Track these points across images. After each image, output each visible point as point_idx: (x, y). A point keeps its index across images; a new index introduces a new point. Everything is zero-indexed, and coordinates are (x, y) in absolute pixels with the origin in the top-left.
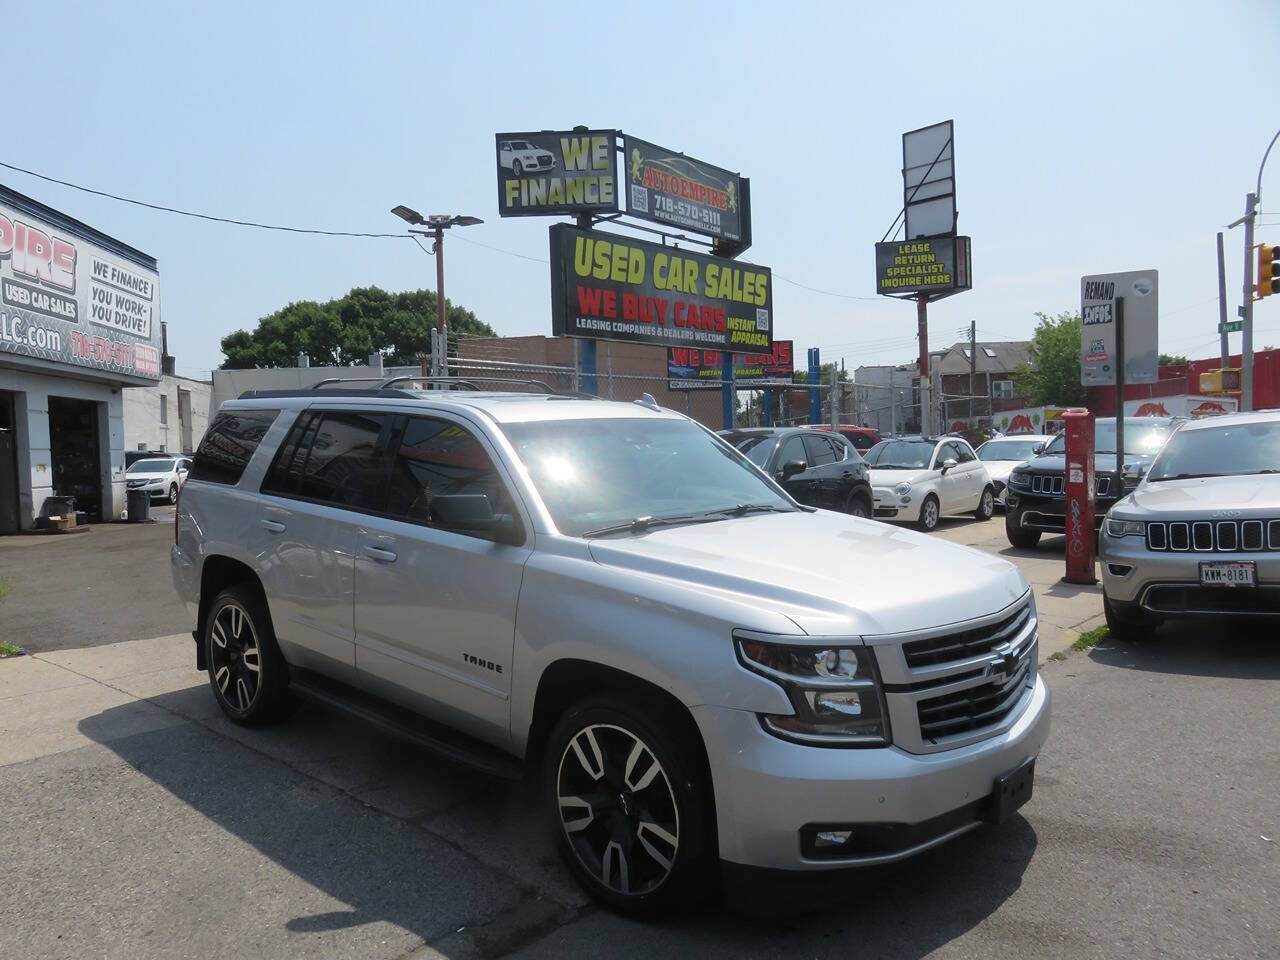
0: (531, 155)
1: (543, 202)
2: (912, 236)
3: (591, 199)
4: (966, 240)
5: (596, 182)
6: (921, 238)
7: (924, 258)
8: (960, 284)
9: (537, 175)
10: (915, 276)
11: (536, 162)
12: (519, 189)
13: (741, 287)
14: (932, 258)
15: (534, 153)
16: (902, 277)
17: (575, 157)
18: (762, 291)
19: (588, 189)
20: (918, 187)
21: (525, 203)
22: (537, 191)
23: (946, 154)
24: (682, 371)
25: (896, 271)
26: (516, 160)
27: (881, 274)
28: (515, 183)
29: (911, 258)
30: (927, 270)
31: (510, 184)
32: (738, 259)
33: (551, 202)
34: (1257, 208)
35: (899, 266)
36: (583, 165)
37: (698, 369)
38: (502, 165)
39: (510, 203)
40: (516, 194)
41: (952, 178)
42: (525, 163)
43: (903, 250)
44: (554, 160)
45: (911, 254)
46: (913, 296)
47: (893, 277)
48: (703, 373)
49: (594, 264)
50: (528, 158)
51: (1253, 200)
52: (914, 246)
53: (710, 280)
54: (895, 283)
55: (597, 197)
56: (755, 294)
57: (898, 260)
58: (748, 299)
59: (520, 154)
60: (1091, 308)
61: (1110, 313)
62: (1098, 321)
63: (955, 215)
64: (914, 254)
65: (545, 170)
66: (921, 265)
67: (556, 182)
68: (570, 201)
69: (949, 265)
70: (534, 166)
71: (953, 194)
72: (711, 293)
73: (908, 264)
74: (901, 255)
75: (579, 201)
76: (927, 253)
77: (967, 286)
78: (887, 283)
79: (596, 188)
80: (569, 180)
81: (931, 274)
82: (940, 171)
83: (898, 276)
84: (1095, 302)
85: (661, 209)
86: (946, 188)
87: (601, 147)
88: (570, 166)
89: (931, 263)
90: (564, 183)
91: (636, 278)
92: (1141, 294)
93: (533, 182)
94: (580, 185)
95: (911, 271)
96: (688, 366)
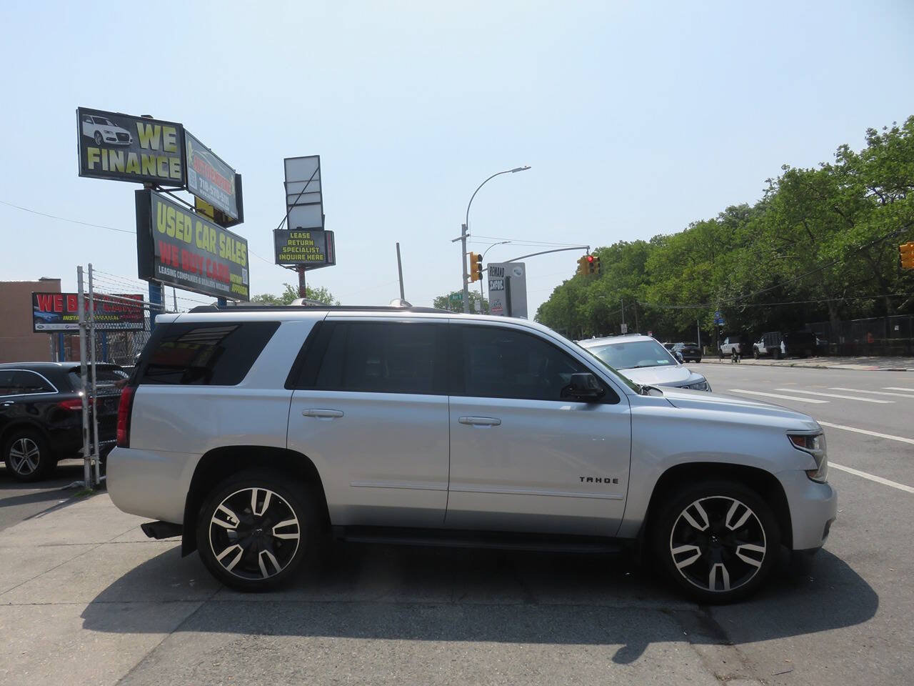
0: (110, 131)
1: (121, 169)
2: (294, 226)
3: (163, 174)
4: (331, 233)
5: (167, 161)
6: (299, 229)
7: (307, 243)
8: (329, 261)
9: (116, 147)
10: (301, 254)
11: (115, 136)
12: (100, 156)
13: (235, 253)
14: (312, 243)
15: (113, 130)
16: (293, 254)
17: (149, 139)
18: (244, 256)
19: (160, 166)
20: (300, 194)
21: (105, 167)
22: (116, 160)
23: (316, 177)
24: (45, 316)
25: (289, 249)
26: (97, 132)
27: (278, 251)
28: (97, 151)
29: (298, 241)
30: (309, 250)
31: (91, 151)
32: (229, 229)
33: (129, 171)
34: (467, 233)
35: (292, 246)
36: (156, 145)
37: (61, 315)
38: (84, 134)
39: (91, 166)
40: (97, 160)
41: (320, 192)
42: (105, 136)
43: (293, 235)
44: (131, 138)
45: (298, 239)
46: (294, 267)
47: (286, 253)
48: (66, 318)
49: (168, 225)
50: (108, 132)
51: (465, 228)
52: (300, 234)
53: (222, 246)
54: (289, 257)
55: (167, 173)
56: (241, 257)
57: (290, 242)
58: (238, 261)
59: (101, 128)
60: (493, 281)
61: (503, 284)
62: (497, 289)
63: (323, 217)
64: (300, 239)
65: (122, 144)
66: (305, 247)
67: (132, 156)
68: (145, 173)
69: (323, 250)
70: (114, 140)
71: (321, 203)
72: (222, 254)
73: (296, 246)
74: (292, 239)
75: (153, 173)
76: (308, 239)
77: (333, 263)
78: (284, 257)
79: (167, 166)
80: (144, 156)
81: (312, 254)
82: (313, 187)
83: (291, 253)
84: (495, 278)
85: (202, 189)
86: (315, 198)
87: (170, 135)
88: (145, 145)
89: (311, 246)
90: (140, 158)
91: (188, 239)
92: (516, 275)
93: (112, 153)
94: (153, 163)
95: (298, 250)
96: (52, 312)
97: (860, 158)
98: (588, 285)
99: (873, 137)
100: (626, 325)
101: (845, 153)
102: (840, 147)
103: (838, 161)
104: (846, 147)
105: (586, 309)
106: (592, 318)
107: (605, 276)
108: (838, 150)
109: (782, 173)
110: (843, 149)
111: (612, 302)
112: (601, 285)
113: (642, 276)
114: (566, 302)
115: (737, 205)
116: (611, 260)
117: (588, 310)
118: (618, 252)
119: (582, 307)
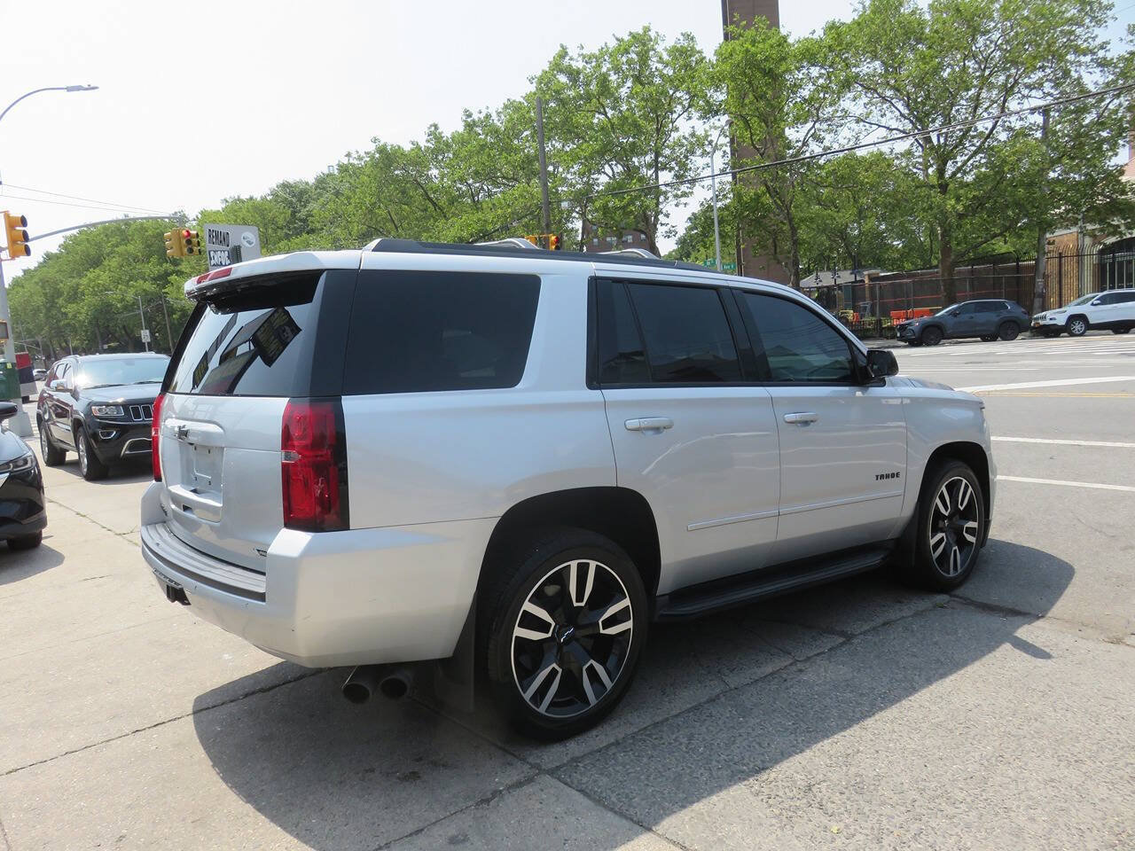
97: (450, 140)
98: (80, 275)
99: (469, 120)
100: (148, 331)
101: (434, 132)
102: (431, 126)
103: (428, 141)
104: (436, 127)
105: (81, 311)
106: (90, 323)
107: (106, 263)
108: (429, 128)
109: (372, 148)
110: (433, 128)
111: (122, 300)
112: (102, 276)
113: (164, 265)
114: (39, 300)
115: (291, 181)
116: (114, 240)
117: (83, 311)
118: (121, 231)
119: (71, 309)
